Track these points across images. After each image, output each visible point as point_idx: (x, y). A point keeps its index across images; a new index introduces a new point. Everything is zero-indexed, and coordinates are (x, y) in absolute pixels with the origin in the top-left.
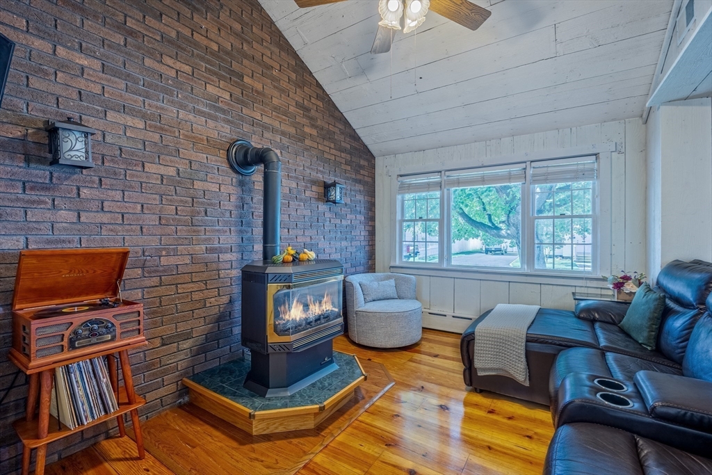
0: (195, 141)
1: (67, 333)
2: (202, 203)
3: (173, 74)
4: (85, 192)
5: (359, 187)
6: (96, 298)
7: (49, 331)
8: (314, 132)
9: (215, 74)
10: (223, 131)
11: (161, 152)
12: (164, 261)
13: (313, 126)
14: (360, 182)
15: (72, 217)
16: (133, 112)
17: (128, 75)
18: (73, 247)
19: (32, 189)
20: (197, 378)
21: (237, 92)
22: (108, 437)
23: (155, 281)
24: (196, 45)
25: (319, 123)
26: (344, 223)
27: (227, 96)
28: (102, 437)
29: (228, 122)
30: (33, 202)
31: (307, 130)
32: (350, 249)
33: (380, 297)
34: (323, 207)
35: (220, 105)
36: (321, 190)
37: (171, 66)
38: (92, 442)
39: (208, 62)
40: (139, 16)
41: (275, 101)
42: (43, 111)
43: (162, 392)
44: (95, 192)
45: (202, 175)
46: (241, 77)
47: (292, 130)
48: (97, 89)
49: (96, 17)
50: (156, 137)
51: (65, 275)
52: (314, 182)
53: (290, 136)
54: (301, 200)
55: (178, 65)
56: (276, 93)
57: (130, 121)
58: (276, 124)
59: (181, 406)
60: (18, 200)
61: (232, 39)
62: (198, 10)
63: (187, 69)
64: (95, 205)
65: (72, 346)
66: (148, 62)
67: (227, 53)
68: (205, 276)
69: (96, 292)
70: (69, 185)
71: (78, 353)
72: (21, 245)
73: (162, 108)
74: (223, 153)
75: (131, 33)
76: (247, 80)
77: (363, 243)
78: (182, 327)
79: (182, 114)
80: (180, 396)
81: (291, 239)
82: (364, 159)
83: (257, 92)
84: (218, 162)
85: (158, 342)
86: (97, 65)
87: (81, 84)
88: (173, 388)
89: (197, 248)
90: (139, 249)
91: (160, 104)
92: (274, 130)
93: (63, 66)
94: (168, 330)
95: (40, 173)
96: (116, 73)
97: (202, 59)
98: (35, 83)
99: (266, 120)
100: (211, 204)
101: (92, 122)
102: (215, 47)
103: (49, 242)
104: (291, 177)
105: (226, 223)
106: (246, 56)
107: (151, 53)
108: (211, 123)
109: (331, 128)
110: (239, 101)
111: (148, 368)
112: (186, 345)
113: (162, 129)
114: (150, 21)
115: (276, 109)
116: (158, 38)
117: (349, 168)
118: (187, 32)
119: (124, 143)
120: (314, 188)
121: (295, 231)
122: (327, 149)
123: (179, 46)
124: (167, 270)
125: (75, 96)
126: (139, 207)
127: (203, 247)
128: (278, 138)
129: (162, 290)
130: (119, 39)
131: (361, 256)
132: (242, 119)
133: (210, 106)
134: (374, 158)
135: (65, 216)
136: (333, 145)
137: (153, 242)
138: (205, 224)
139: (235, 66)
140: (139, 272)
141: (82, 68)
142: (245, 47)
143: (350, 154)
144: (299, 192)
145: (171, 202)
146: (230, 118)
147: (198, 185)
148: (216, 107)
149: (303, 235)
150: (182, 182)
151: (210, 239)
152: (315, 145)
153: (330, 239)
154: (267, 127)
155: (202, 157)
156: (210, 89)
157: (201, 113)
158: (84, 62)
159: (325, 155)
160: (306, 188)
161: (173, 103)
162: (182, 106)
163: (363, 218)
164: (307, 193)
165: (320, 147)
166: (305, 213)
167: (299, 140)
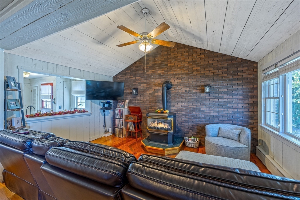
0: (156, 85)
1: (128, 117)
2: (157, 98)
3: (151, 73)
4: (139, 98)
8: (199, 68)
9: (160, 68)
10: (162, 80)
11: (149, 89)
12: (150, 109)
13: (198, 66)
14: (238, 79)
16: (145, 83)
17: (144, 77)
21: (166, 69)
24: (156, 64)
25: (202, 63)
26: (220, 100)
27: (163, 72)
29: (163, 78)
31: (194, 69)
35: (161, 74)
36: (201, 88)
39: (159, 66)
41: (179, 66)
45: (157, 92)
46: (167, 65)
47: (187, 72)
48: (140, 81)
49: (140, 70)
50: (148, 86)
51: (134, 110)
54: (191, 93)
55: (152, 71)
56: (180, 63)
58: (180, 72)
61: (164, 57)
63: (154, 70)
66: (147, 73)
67: (164, 61)
70: (137, 97)
76: (169, 65)
79: (153, 80)
81: (186, 106)
82: (243, 67)
83: (172, 66)
84: (161, 88)
86: (140, 77)
87: (138, 81)
90: (146, 107)
91: (149, 80)
92: (179, 74)
93: (136, 80)
97: (157, 66)
98: (134, 84)
99: (176, 73)
100: (159, 98)
101: (139, 88)
102: (160, 62)
103: (135, 105)
104: (186, 87)
106: (168, 59)
107: (147, 71)
108: (159, 80)
109: (211, 62)
110: (166, 71)
113: (149, 84)
115: (179, 68)
118: (154, 63)
119: (144, 89)
120: (198, 88)
121: (188, 104)
124: (150, 111)
125: (137, 84)
126: (146, 99)
128: (180, 76)
130: (143, 72)
131: (239, 116)
132: (167, 75)
133: (159, 76)
134: (257, 63)
135: (137, 101)
136: (211, 69)
137: (148, 106)
138: (158, 102)
139: (165, 63)
140: (146, 111)
141: (138, 79)
142: (168, 57)
143: (227, 68)
144: (190, 91)
145: (151, 98)
146: (164, 77)
147: (156, 94)
148: (161, 76)
149: (193, 105)
150: (153, 94)
151: (159, 106)
152: (200, 72)
153: (209, 107)
154: (176, 75)
155: (157, 88)
156: (159, 72)
157: (157, 78)
158: (138, 78)
159: (206, 75)
160: (194, 89)
161: (151, 79)
162: (153, 79)
163: (241, 97)
164: (194, 91)
165: (202, 72)
166: (193, 97)
167: (191, 73)
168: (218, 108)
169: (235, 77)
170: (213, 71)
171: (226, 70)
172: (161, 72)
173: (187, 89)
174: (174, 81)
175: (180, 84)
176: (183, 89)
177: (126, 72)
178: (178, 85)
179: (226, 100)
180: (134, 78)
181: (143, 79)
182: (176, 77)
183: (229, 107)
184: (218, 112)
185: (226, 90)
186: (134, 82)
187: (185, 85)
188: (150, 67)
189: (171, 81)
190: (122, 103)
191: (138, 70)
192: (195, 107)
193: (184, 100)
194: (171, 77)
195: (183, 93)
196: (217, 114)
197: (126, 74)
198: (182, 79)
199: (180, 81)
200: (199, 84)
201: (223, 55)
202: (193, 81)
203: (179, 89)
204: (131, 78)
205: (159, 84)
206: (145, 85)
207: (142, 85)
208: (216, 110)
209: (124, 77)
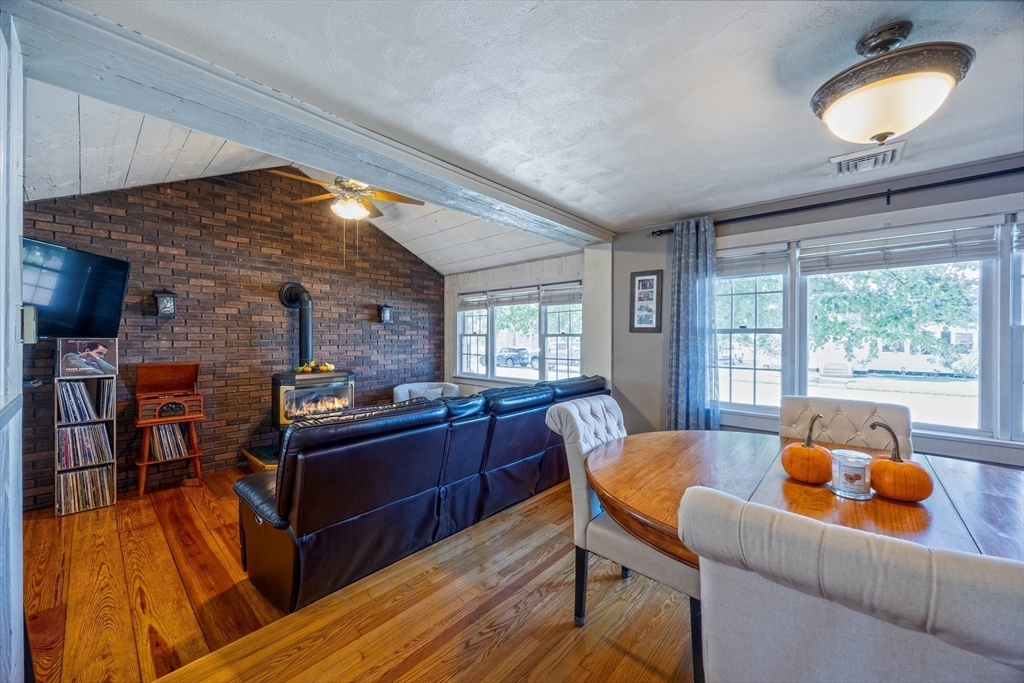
0: (253, 289)
1: (158, 409)
2: (259, 331)
3: (235, 246)
4: (176, 329)
5: (420, 306)
6: (181, 393)
7: (148, 406)
8: (367, 265)
9: (268, 239)
10: (277, 277)
11: (226, 299)
12: (229, 370)
13: (364, 260)
14: (423, 301)
15: (169, 344)
16: (207, 277)
17: (203, 254)
18: (169, 362)
19: (146, 330)
20: (251, 451)
21: (288, 248)
22: (189, 477)
23: (222, 383)
24: (253, 222)
25: (372, 256)
26: (401, 338)
27: (279, 253)
28: (186, 477)
29: (279, 271)
30: (147, 337)
31: (358, 264)
32: (410, 361)
34: (375, 326)
35: (273, 259)
36: (375, 312)
37: (233, 242)
38: (179, 478)
39: (263, 232)
40: (210, 214)
41: (324, 248)
42: (152, 286)
43: (226, 456)
44: (183, 329)
45: (258, 311)
46: (291, 236)
47: (342, 267)
48: (183, 267)
49: (181, 223)
50: (223, 290)
51: (162, 377)
52: (366, 307)
53: (340, 272)
54: (351, 322)
55: (239, 240)
56: (325, 241)
57: (205, 282)
58: (326, 265)
59: (240, 467)
60: (139, 336)
61: (283, 210)
62: (253, 197)
63: (246, 240)
64: (182, 337)
65: (160, 416)
66: (217, 242)
67: (279, 221)
68: (261, 381)
69: (182, 389)
70: (167, 327)
71: (163, 419)
72: (140, 361)
73: (227, 271)
74: (275, 294)
75: (205, 226)
76: (296, 237)
77: (427, 356)
78: (242, 415)
79: (242, 272)
80: (240, 461)
81: (340, 354)
82: (429, 280)
83: (307, 244)
84: (272, 301)
85: (224, 423)
86: (183, 252)
87: (173, 265)
88: (235, 454)
89: (254, 361)
90: (211, 363)
91: (225, 268)
92: (324, 270)
93: (163, 257)
94: (232, 415)
95: (150, 321)
96: (195, 254)
97: (258, 230)
98: (147, 270)
99: (315, 264)
100: (266, 331)
101: (180, 288)
102: (268, 220)
103: (155, 359)
104: (341, 305)
105: (278, 344)
106: (295, 219)
107: (218, 237)
108: (265, 274)
109: (386, 258)
110: (289, 254)
111: (217, 438)
112: (246, 427)
113: (227, 284)
114: (218, 215)
115: (324, 253)
116: (224, 225)
117: (409, 290)
118: (246, 215)
119: (201, 297)
120: (366, 311)
121: (345, 348)
122: (382, 278)
123: (238, 227)
124: (231, 376)
125: (170, 273)
126: (211, 336)
127: (259, 361)
128: (327, 276)
129: (227, 389)
130: (197, 233)
131: (425, 367)
132: (292, 267)
133: (265, 262)
134: (443, 277)
135: (165, 344)
136: (388, 273)
137: (221, 358)
138: (261, 345)
139: (286, 229)
140: (211, 377)
141: (174, 256)
142: (295, 213)
143: (411, 277)
144: (349, 316)
145: (234, 331)
146: (281, 268)
147: (255, 318)
148: (269, 261)
149: (354, 350)
150: (242, 318)
151: (264, 355)
152: (368, 276)
153: (385, 353)
154: (316, 269)
155: (258, 299)
156: (265, 250)
157: (257, 268)
158: (175, 252)
159: (380, 283)
160: (357, 312)
161: (235, 265)
162: (242, 267)
163: (427, 333)
164: (358, 316)
165: (373, 276)
166: (356, 332)
167: (350, 274)
168: (399, 353)
169: (421, 297)
170: (390, 278)
171: (408, 281)
172: (274, 251)
173: (344, 311)
174: (314, 287)
175: (326, 297)
176: (333, 309)
177: (97, 209)
178: (322, 299)
179: (409, 337)
180: (148, 248)
181: (199, 260)
182: (315, 275)
183: (412, 352)
184: (399, 362)
185: (408, 319)
186: (150, 263)
187: (338, 299)
188: (229, 224)
189: (302, 284)
190: (93, 353)
191: (172, 221)
192: (359, 354)
193: (335, 337)
194: (304, 275)
195: (334, 320)
196: (396, 367)
197: (92, 218)
198: (331, 283)
199: (327, 288)
200: (366, 300)
201: (405, 251)
202: (357, 294)
203: (323, 310)
204: (130, 246)
205: (266, 290)
206: (212, 284)
207: (192, 282)
208: (395, 357)
209: (77, 230)
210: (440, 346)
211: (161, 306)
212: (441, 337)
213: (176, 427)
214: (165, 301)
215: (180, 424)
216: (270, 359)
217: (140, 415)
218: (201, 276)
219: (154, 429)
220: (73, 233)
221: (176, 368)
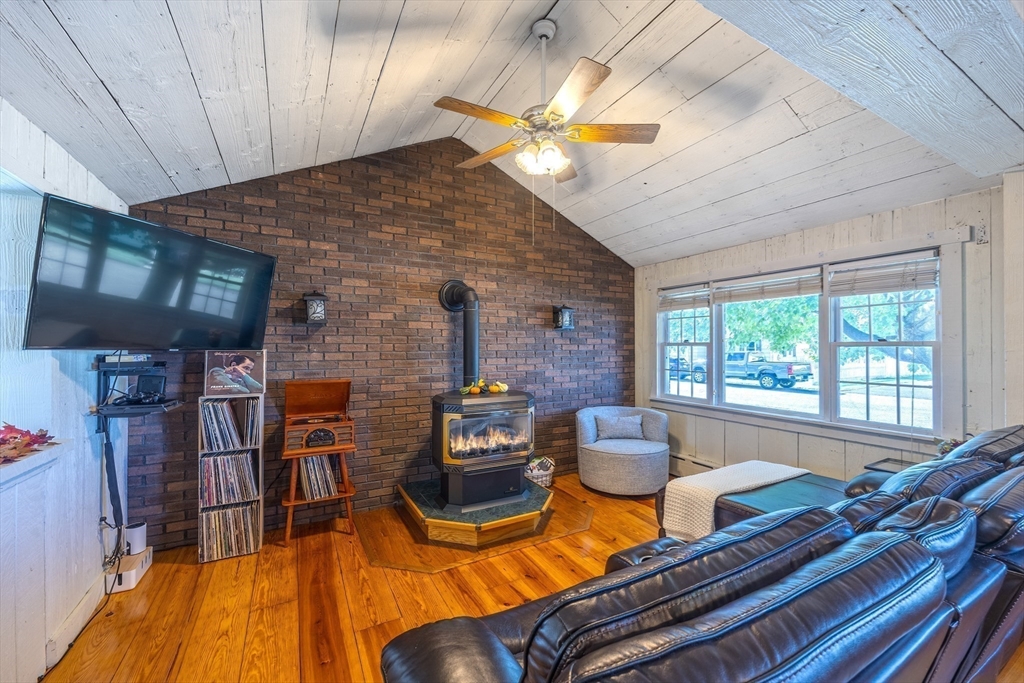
0: (409, 289)
1: (305, 436)
2: (416, 340)
3: (390, 237)
4: (328, 339)
5: (604, 306)
6: (330, 415)
7: (295, 434)
8: (540, 256)
9: (427, 227)
10: (434, 275)
11: (381, 302)
12: (384, 388)
13: (537, 250)
14: (608, 300)
15: (319, 356)
16: (360, 276)
17: (356, 248)
18: (319, 378)
19: (297, 340)
20: (407, 487)
21: (449, 238)
22: (341, 517)
23: (376, 403)
24: (410, 208)
25: (546, 245)
26: (582, 348)
27: (439, 244)
28: (337, 515)
29: (439, 266)
30: (297, 348)
31: (529, 256)
32: (593, 378)
33: (618, 434)
34: (550, 334)
35: (433, 253)
36: (550, 315)
37: (389, 232)
38: (331, 517)
39: (422, 219)
40: (363, 200)
41: (490, 236)
42: (303, 288)
43: (381, 492)
44: (335, 338)
45: (415, 316)
46: (452, 223)
47: (511, 260)
48: (334, 264)
49: (333, 213)
50: (377, 291)
51: (313, 397)
52: (539, 309)
53: (508, 266)
54: (522, 329)
55: (395, 230)
56: (491, 228)
57: (358, 282)
58: (492, 258)
59: (395, 507)
60: (289, 347)
61: (443, 192)
62: (411, 178)
63: (402, 230)
64: (334, 348)
65: (308, 446)
66: (371, 234)
67: (439, 206)
68: (418, 401)
69: (334, 410)
70: (317, 336)
71: (311, 450)
72: (291, 377)
73: (382, 268)
74: (435, 295)
75: (359, 216)
76: (459, 224)
77: (613, 371)
78: (398, 442)
79: (398, 269)
80: (396, 498)
81: (509, 368)
82: (616, 273)
83: (470, 232)
84: (432, 303)
85: (378, 452)
86: (335, 247)
87: (325, 263)
88: (389, 490)
89: (411, 377)
90: (365, 379)
91: (379, 265)
92: (490, 264)
93: (313, 254)
94: (386, 443)
95: (301, 329)
96: (348, 249)
97: (415, 218)
98: (298, 270)
99: (480, 256)
100: (425, 340)
101: (332, 291)
102: (427, 204)
103: (306, 374)
104: (510, 307)
105: (438, 356)
106: (457, 202)
107: (373, 228)
108: (424, 271)
109: (563, 247)
110: (450, 245)
111: (371, 470)
112: (402, 457)
113: (382, 284)
114: (373, 202)
115: (490, 243)
116: (378, 213)
117: (591, 287)
118: (401, 200)
119: (354, 300)
120: (539, 315)
121: (515, 360)
122: (558, 271)
123: (393, 215)
124: (386, 395)
125: (321, 273)
126: (365, 346)
127: (417, 377)
128: (494, 271)
129: (382, 411)
130: (349, 223)
131: (611, 385)
132: (454, 261)
133: (422, 257)
134: (633, 269)
135: (316, 356)
136: (565, 266)
137: (375, 373)
138: (418, 357)
139: (447, 215)
140: (365, 396)
141: (326, 252)
142: (457, 194)
143: (593, 270)
144: (519, 320)
145: (390, 340)
146: (442, 263)
147: (412, 325)
148: (428, 256)
149: (525, 364)
150: (398, 324)
151: (423, 370)
152: (541, 270)
153: (562, 368)
154: (480, 263)
155: (416, 301)
156: (423, 242)
157: (415, 264)
158: (326, 247)
159: (556, 278)
160: (529, 316)
161: (390, 261)
162: (399, 262)
163: (613, 342)
164: (530, 321)
165: (547, 270)
166: (528, 341)
167: (520, 268)
168: (578, 367)
169: (606, 295)
170: (568, 272)
171: (590, 275)
172: (432, 242)
173: (513, 314)
174: (480, 285)
175: (492, 297)
176: (501, 312)
177: (248, 200)
178: (487, 300)
179: (591, 348)
180: (300, 243)
181: (351, 256)
182: (480, 270)
183: (595, 367)
184: (579, 379)
185: (590, 323)
186: (301, 262)
187: (507, 300)
188: (384, 212)
189: (465, 282)
190: (239, 368)
191: (324, 211)
192: (531, 368)
193: (503, 348)
194: (467, 271)
195: (502, 327)
196: (575, 385)
197: (243, 210)
198: (498, 280)
199: (493, 286)
200: (539, 301)
201: (586, 237)
202: (527, 292)
203: (489, 313)
204: (281, 241)
205: (425, 289)
206: (365, 283)
207: (345, 281)
208: (574, 373)
209: (229, 225)
210: (629, 359)
211: (311, 311)
212: (630, 347)
213: (326, 460)
214: (315, 305)
215: (330, 457)
216: (429, 375)
217: (286, 443)
218: (354, 275)
219: (302, 461)
220: (224, 229)
221: (327, 386)
